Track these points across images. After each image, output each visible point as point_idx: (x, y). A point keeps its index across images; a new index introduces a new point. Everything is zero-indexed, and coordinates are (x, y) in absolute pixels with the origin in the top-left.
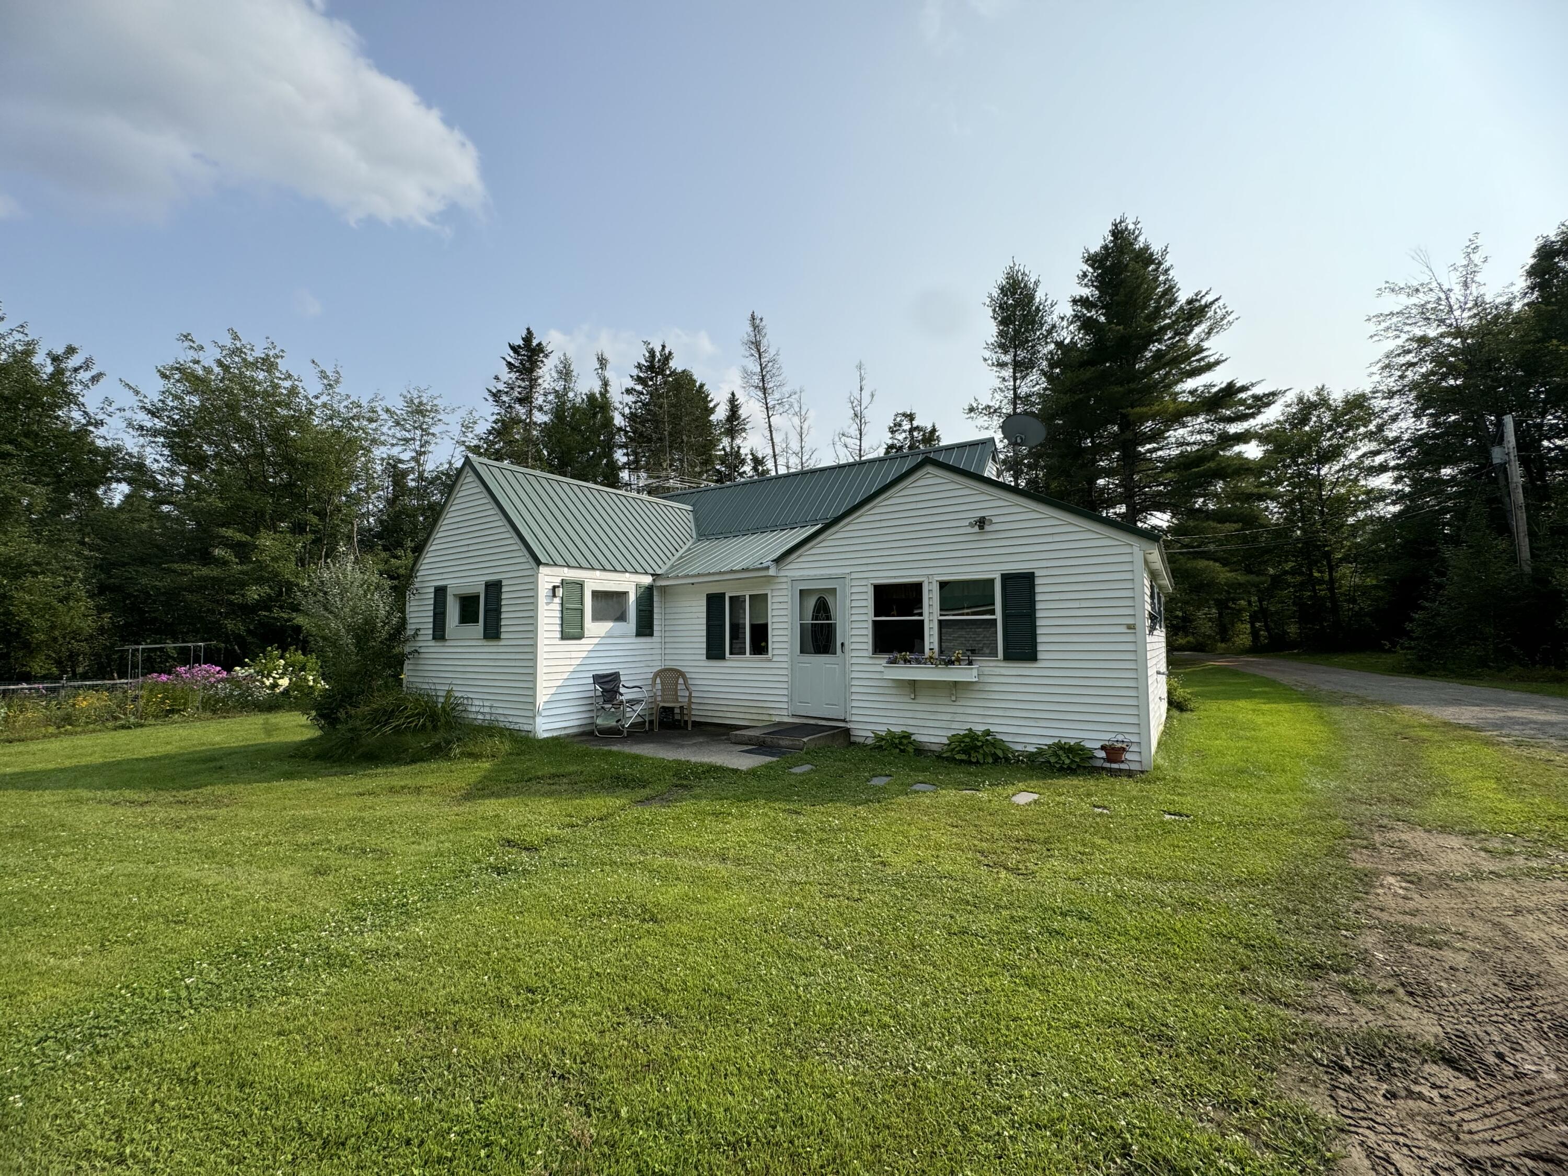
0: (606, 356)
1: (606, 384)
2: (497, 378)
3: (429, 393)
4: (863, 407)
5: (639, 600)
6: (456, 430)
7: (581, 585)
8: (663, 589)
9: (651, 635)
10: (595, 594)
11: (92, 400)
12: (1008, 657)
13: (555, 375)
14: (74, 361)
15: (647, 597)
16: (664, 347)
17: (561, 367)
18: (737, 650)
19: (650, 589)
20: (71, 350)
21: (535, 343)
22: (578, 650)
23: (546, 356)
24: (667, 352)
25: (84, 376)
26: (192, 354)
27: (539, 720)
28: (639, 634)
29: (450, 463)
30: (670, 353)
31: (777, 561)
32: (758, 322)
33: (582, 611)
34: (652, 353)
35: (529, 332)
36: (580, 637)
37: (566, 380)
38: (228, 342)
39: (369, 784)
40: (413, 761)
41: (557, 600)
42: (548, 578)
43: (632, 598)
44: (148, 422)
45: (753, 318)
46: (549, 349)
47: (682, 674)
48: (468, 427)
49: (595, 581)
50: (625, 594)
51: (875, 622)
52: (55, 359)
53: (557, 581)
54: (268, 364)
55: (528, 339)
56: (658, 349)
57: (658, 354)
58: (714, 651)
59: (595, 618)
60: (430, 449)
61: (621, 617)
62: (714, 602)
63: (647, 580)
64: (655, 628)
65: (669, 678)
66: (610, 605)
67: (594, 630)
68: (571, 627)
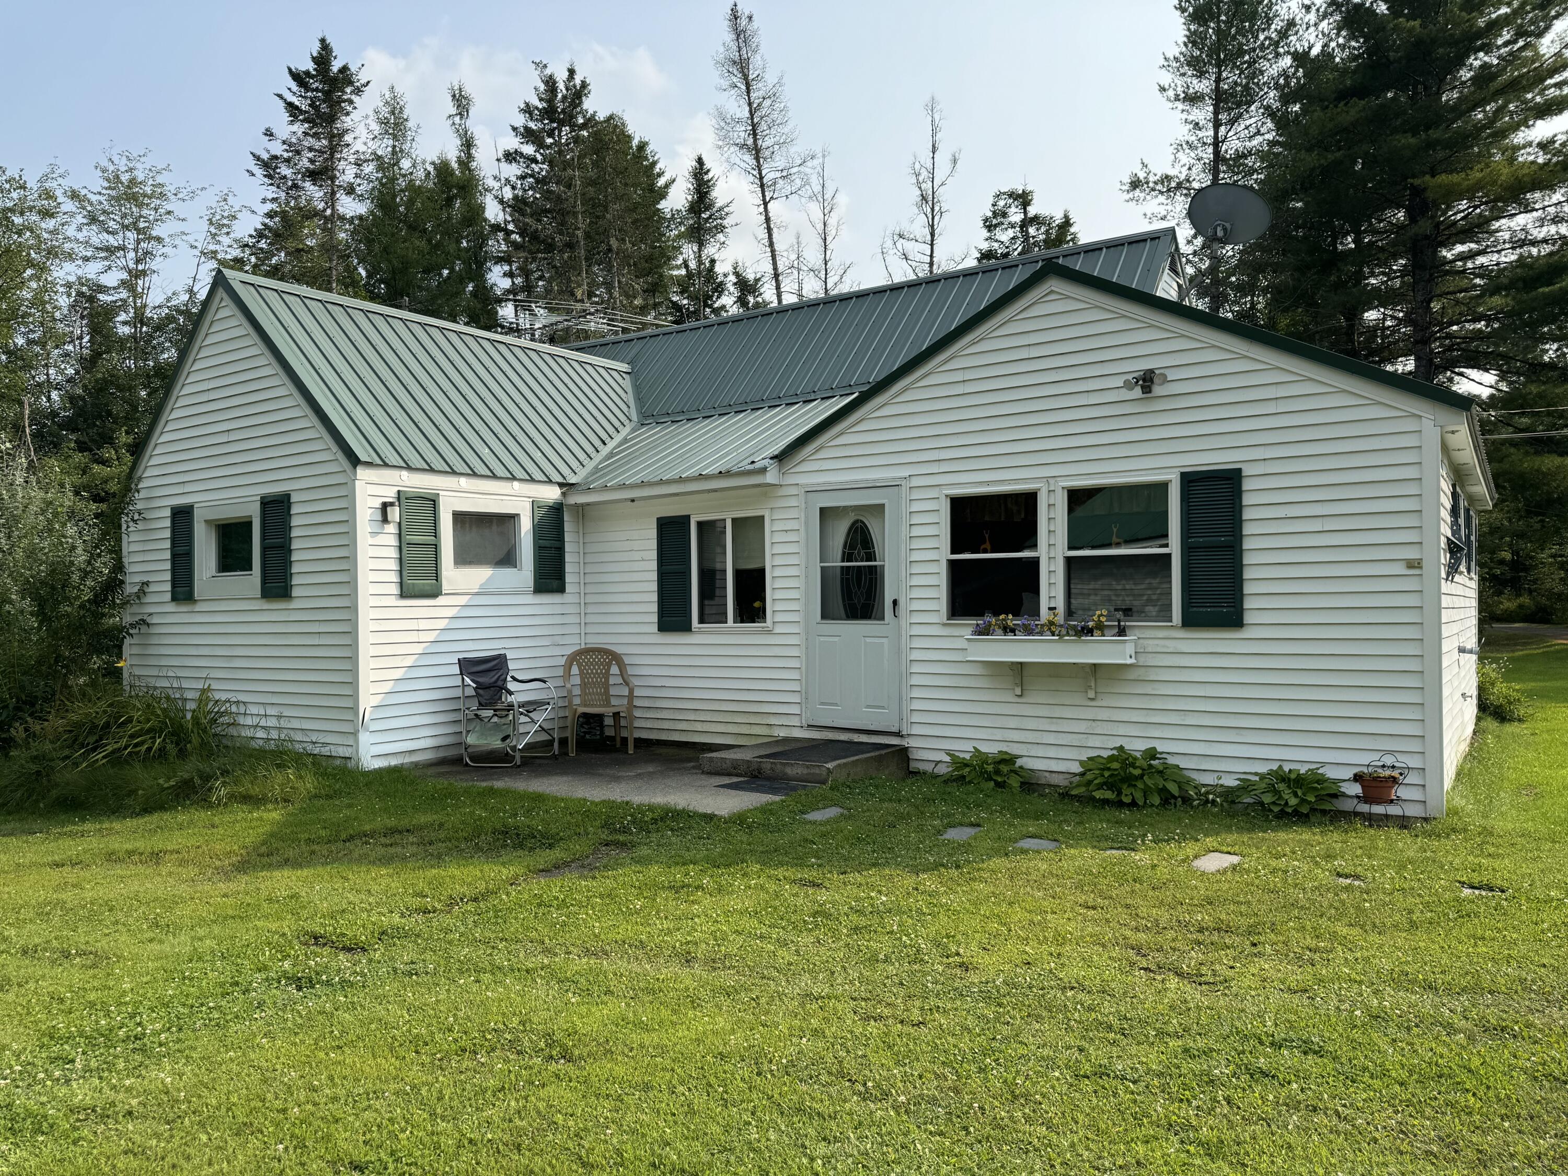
0: (468, 90)
1: (468, 144)
2: (269, 133)
3: (148, 162)
4: (937, 182)
5: (538, 530)
6: (199, 231)
7: (433, 502)
8: (581, 511)
9: (561, 589)
10: (459, 518)
12: (1191, 621)
13: (376, 128)
15: (552, 524)
16: (572, 72)
17: (385, 112)
18: (712, 614)
19: (557, 510)
21: (336, 66)
22: (431, 617)
23: (358, 91)
24: (578, 81)
27: (364, 738)
28: (540, 588)
29: (191, 291)
30: (584, 85)
31: (781, 457)
32: (743, 22)
33: (436, 548)
34: (551, 83)
35: (325, 45)
36: (435, 593)
37: (395, 138)
39: (70, 847)
40: (147, 810)
41: (392, 528)
42: (372, 488)
43: (526, 525)
46: (362, 78)
47: (616, 658)
48: (220, 226)
49: (459, 494)
50: (510, 519)
51: (952, 564)
53: (390, 494)
55: (323, 58)
56: (561, 76)
57: (561, 86)
58: (673, 618)
59: (463, 558)
60: (154, 264)
61: (508, 559)
62: (670, 529)
63: (552, 494)
64: (568, 578)
65: (594, 665)
66: (487, 538)
67: (460, 581)
68: (420, 577)
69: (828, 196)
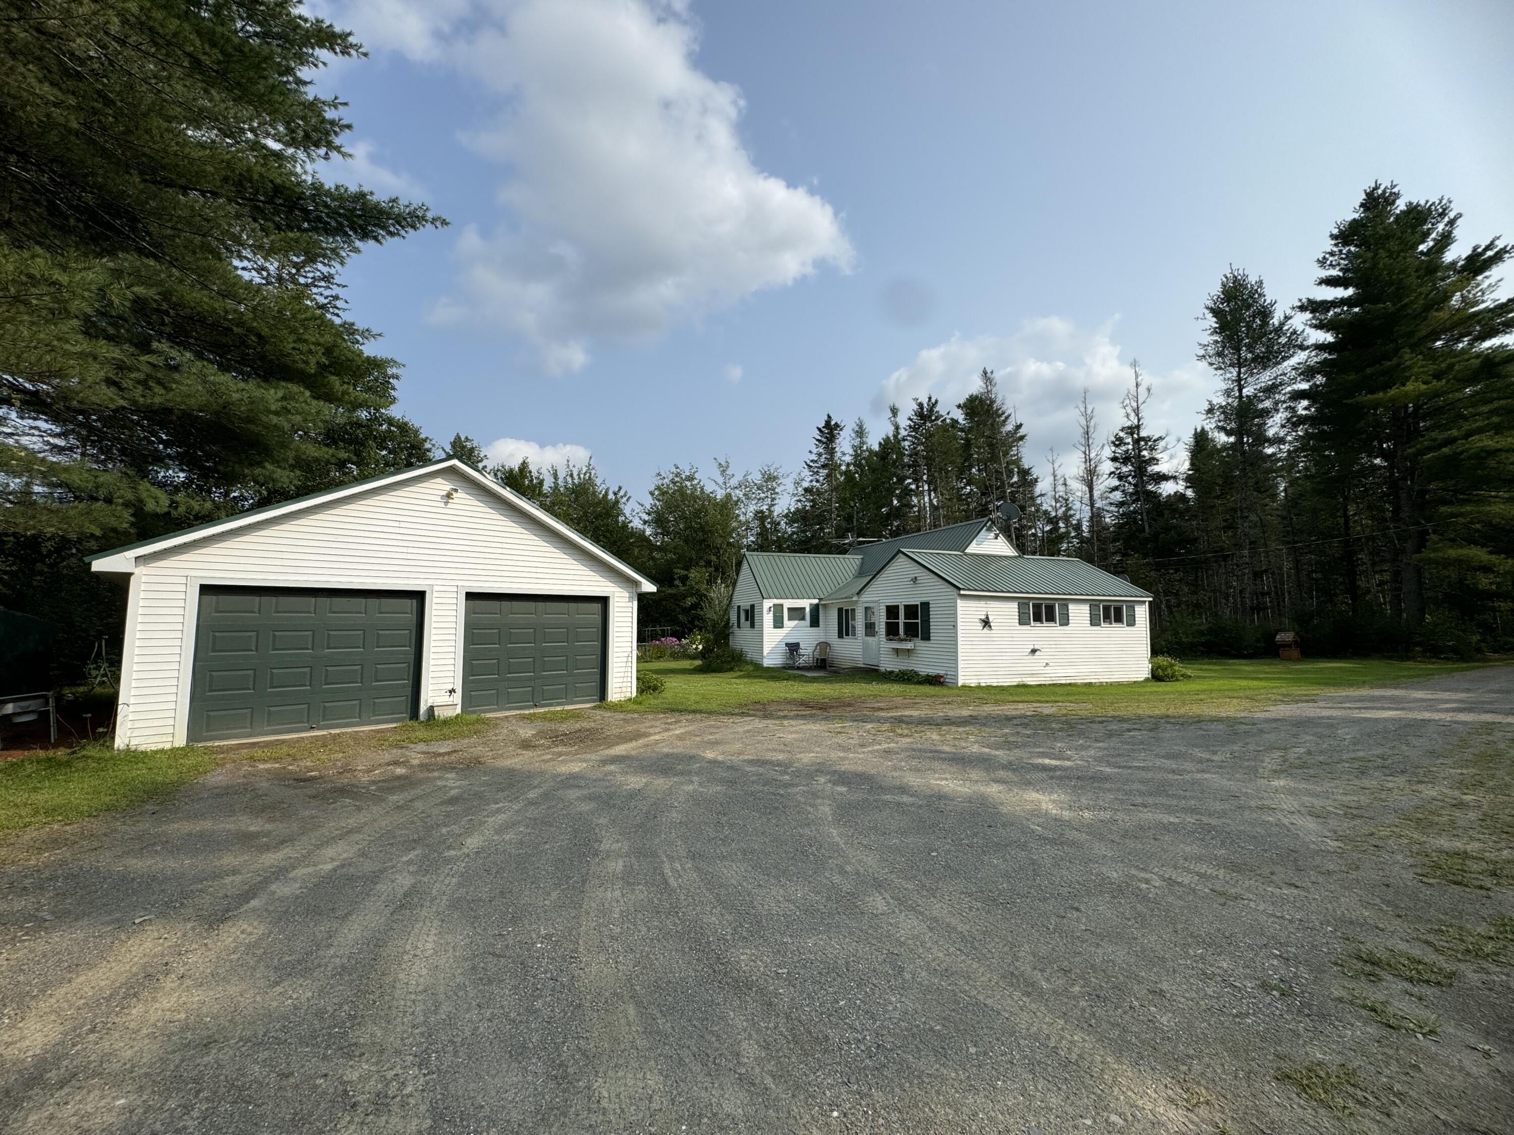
0: (897, 406)
1: (897, 428)
2: (810, 452)
3: (774, 466)
5: (811, 610)
6: (791, 488)
7: (782, 605)
8: (825, 606)
9: (818, 626)
10: (789, 609)
11: (627, 510)
12: (922, 639)
13: (853, 435)
14: (622, 493)
15: (815, 609)
16: (930, 398)
17: (857, 429)
18: (847, 634)
19: (817, 605)
20: (620, 488)
21: (833, 423)
22: (781, 633)
23: (841, 430)
24: (933, 401)
25: (624, 499)
26: (660, 482)
27: (765, 660)
28: (811, 626)
29: (788, 509)
30: (936, 402)
31: (859, 592)
32: (989, 375)
33: (782, 617)
34: (921, 405)
35: (829, 417)
36: (782, 627)
37: (861, 438)
38: (675, 471)
41: (772, 612)
42: (768, 604)
43: (808, 610)
44: (646, 518)
45: (985, 373)
46: (842, 425)
47: (829, 644)
48: (798, 483)
49: (788, 603)
50: (804, 609)
51: (887, 623)
52: (615, 494)
53: (771, 605)
54: (691, 478)
55: (828, 423)
56: (925, 403)
57: (925, 405)
58: (840, 636)
59: (790, 619)
60: (776, 502)
61: (803, 619)
62: (840, 610)
63: (816, 601)
64: (820, 623)
65: (824, 646)
66: (797, 613)
67: (789, 624)
68: (778, 623)
69: (1089, 412)
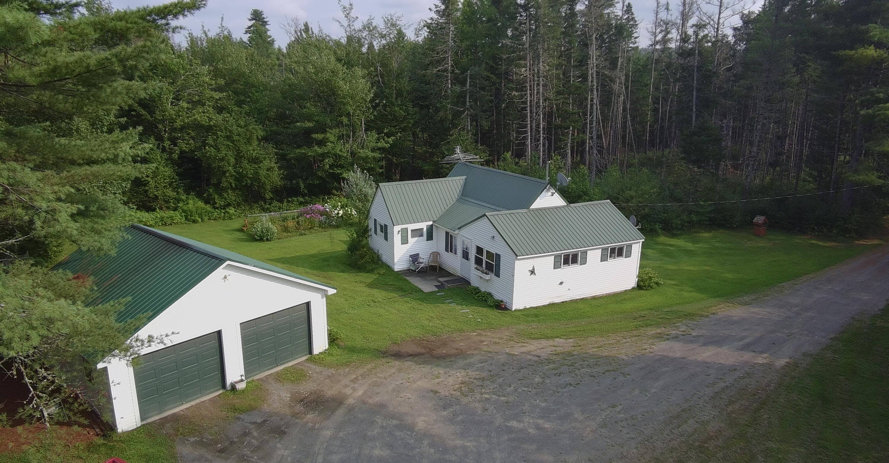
5: (427, 229)
7: (407, 229)
8: (436, 226)
9: (432, 240)
10: (412, 230)
12: (493, 274)
15: (430, 229)
18: (451, 251)
19: (432, 225)
22: (406, 247)
27: (395, 266)
28: (428, 240)
31: (459, 228)
33: (407, 236)
36: (407, 243)
41: (400, 234)
42: (397, 228)
43: (425, 230)
47: (439, 255)
49: (411, 227)
50: (422, 229)
51: (475, 256)
53: (400, 229)
58: (447, 250)
59: (412, 237)
61: (422, 235)
62: (446, 235)
63: (431, 223)
64: (434, 237)
65: (435, 255)
66: (417, 233)
67: (412, 240)
68: (405, 241)
